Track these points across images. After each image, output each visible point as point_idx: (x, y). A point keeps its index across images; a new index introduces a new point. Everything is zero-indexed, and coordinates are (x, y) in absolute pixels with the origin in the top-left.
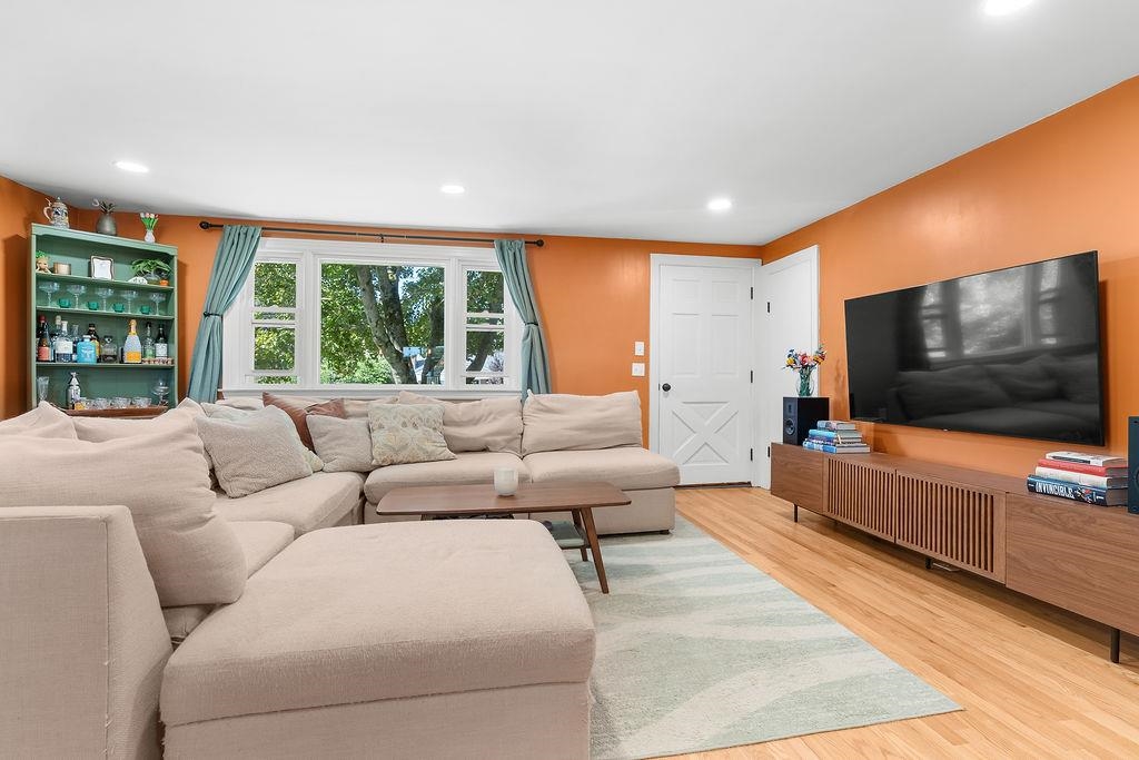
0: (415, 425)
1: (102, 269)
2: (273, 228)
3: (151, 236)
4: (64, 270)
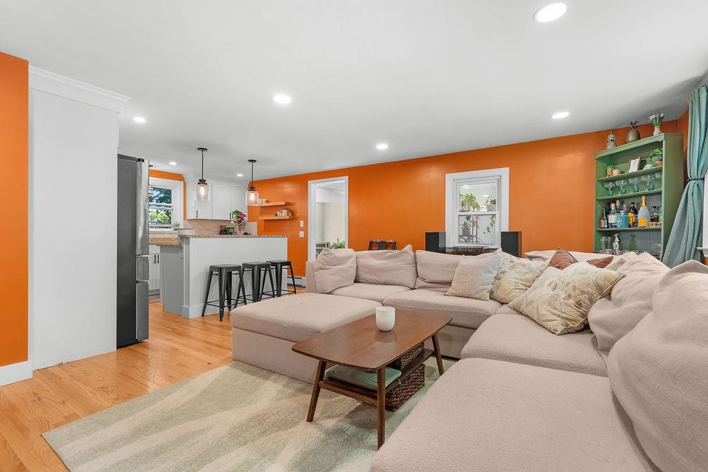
1: (634, 165)
3: (657, 130)
4: (616, 173)
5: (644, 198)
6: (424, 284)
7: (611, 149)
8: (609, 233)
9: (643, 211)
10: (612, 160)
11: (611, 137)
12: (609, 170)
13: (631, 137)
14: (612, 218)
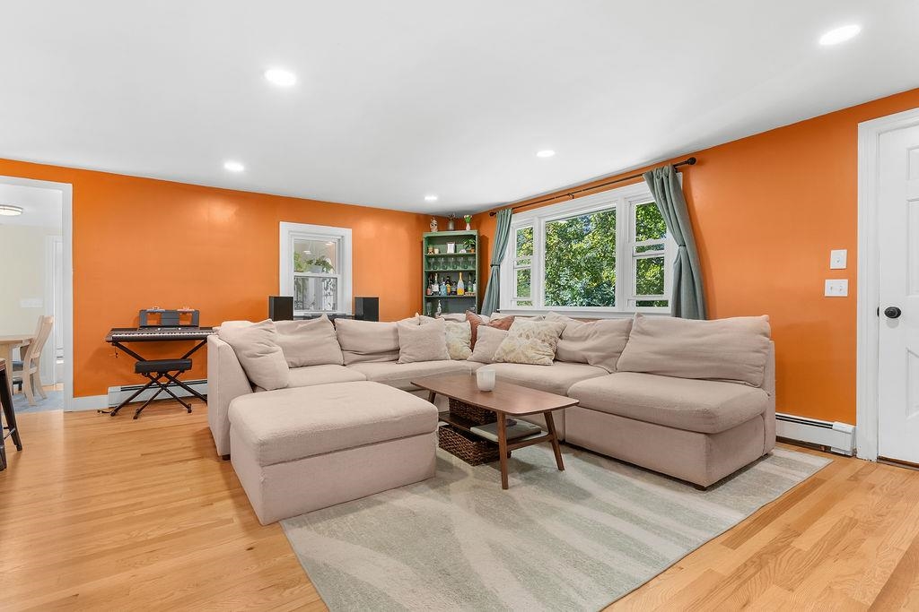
0: (528, 337)
1: (450, 248)
2: (518, 207)
3: (468, 227)
4: (436, 251)
5: (461, 274)
6: (357, 357)
7: (435, 232)
8: (432, 300)
9: (461, 284)
10: (431, 240)
11: (435, 222)
12: (431, 249)
13: (451, 227)
14: (435, 288)
